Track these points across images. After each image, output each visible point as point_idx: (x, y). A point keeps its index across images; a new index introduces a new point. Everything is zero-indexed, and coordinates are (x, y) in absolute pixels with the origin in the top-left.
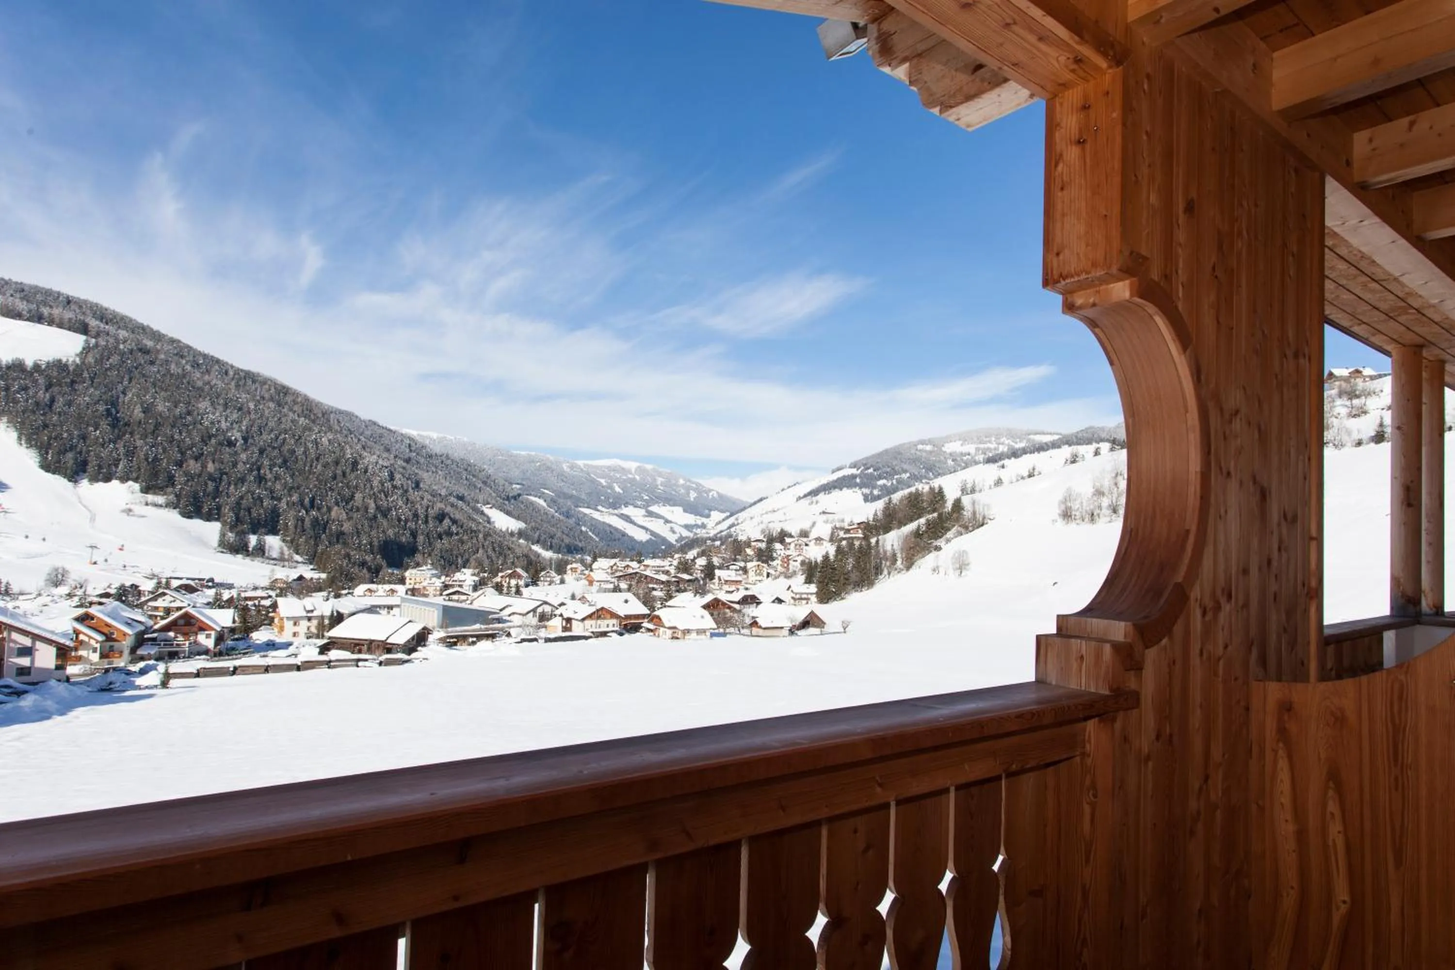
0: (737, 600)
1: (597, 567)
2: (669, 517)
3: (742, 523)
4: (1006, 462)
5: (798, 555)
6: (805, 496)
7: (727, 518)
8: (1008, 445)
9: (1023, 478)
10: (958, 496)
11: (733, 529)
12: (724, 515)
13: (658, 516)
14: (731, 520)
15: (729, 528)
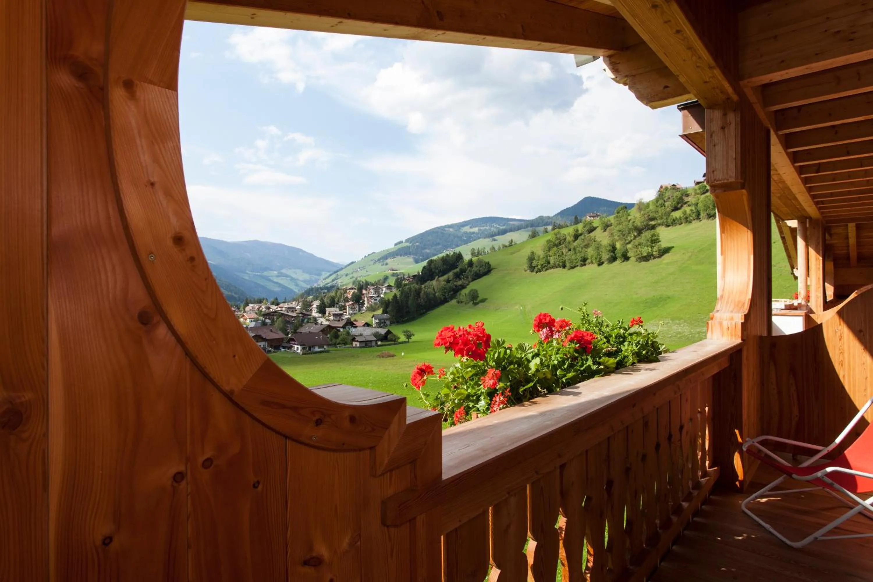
0: (341, 326)
1: (248, 310)
2: (294, 276)
3: (340, 278)
4: (496, 238)
5: (377, 297)
6: (379, 260)
7: (331, 275)
8: (496, 228)
9: (506, 246)
10: (471, 258)
11: (334, 282)
12: (328, 274)
13: (286, 276)
14: (333, 276)
15: (333, 280)
